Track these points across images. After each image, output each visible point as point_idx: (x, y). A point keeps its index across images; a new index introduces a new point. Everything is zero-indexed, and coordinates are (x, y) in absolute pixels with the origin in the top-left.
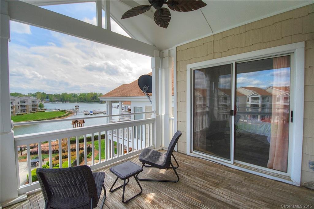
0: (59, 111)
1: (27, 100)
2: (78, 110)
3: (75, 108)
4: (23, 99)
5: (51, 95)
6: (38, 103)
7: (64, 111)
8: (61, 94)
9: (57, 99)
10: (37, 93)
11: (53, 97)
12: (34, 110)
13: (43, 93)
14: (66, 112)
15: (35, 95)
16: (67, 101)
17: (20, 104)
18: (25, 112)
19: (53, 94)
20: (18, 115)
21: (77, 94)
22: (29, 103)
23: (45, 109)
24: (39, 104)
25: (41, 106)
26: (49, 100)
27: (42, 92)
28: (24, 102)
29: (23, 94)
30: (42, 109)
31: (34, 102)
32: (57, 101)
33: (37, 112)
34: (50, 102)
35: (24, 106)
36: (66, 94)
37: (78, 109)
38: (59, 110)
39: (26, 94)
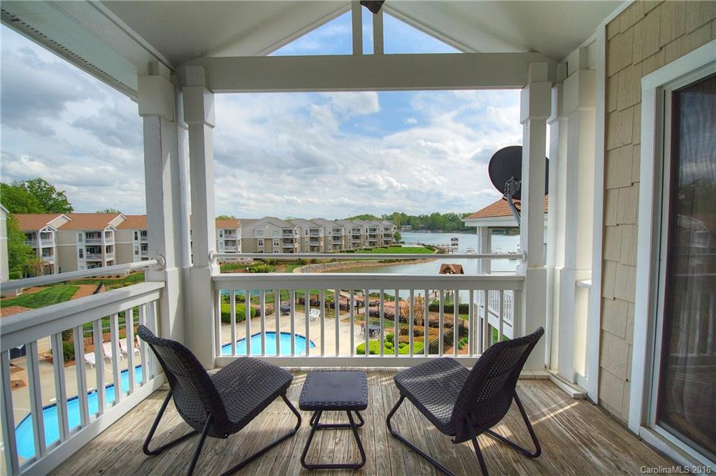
0: (423, 247)
1: (378, 226)
2: (456, 247)
3: (450, 243)
4: (374, 223)
5: (415, 217)
6: (393, 231)
7: (430, 248)
8: (429, 216)
9: (423, 226)
10: (395, 214)
11: (418, 221)
12: (386, 242)
13: (403, 215)
14: (435, 250)
15: (390, 219)
16: (439, 229)
17: (368, 233)
18: (374, 245)
19: (417, 216)
20: (365, 249)
21: (457, 215)
22: (380, 231)
23: (403, 243)
24: (393, 234)
25: (397, 237)
26: (410, 226)
27: (400, 213)
28: (375, 230)
29: (376, 216)
30: (397, 243)
31: (387, 229)
32: (422, 228)
33: (391, 246)
34: (412, 229)
35: (374, 236)
36: (438, 214)
37: (457, 245)
38: (423, 245)
39: (380, 217)
